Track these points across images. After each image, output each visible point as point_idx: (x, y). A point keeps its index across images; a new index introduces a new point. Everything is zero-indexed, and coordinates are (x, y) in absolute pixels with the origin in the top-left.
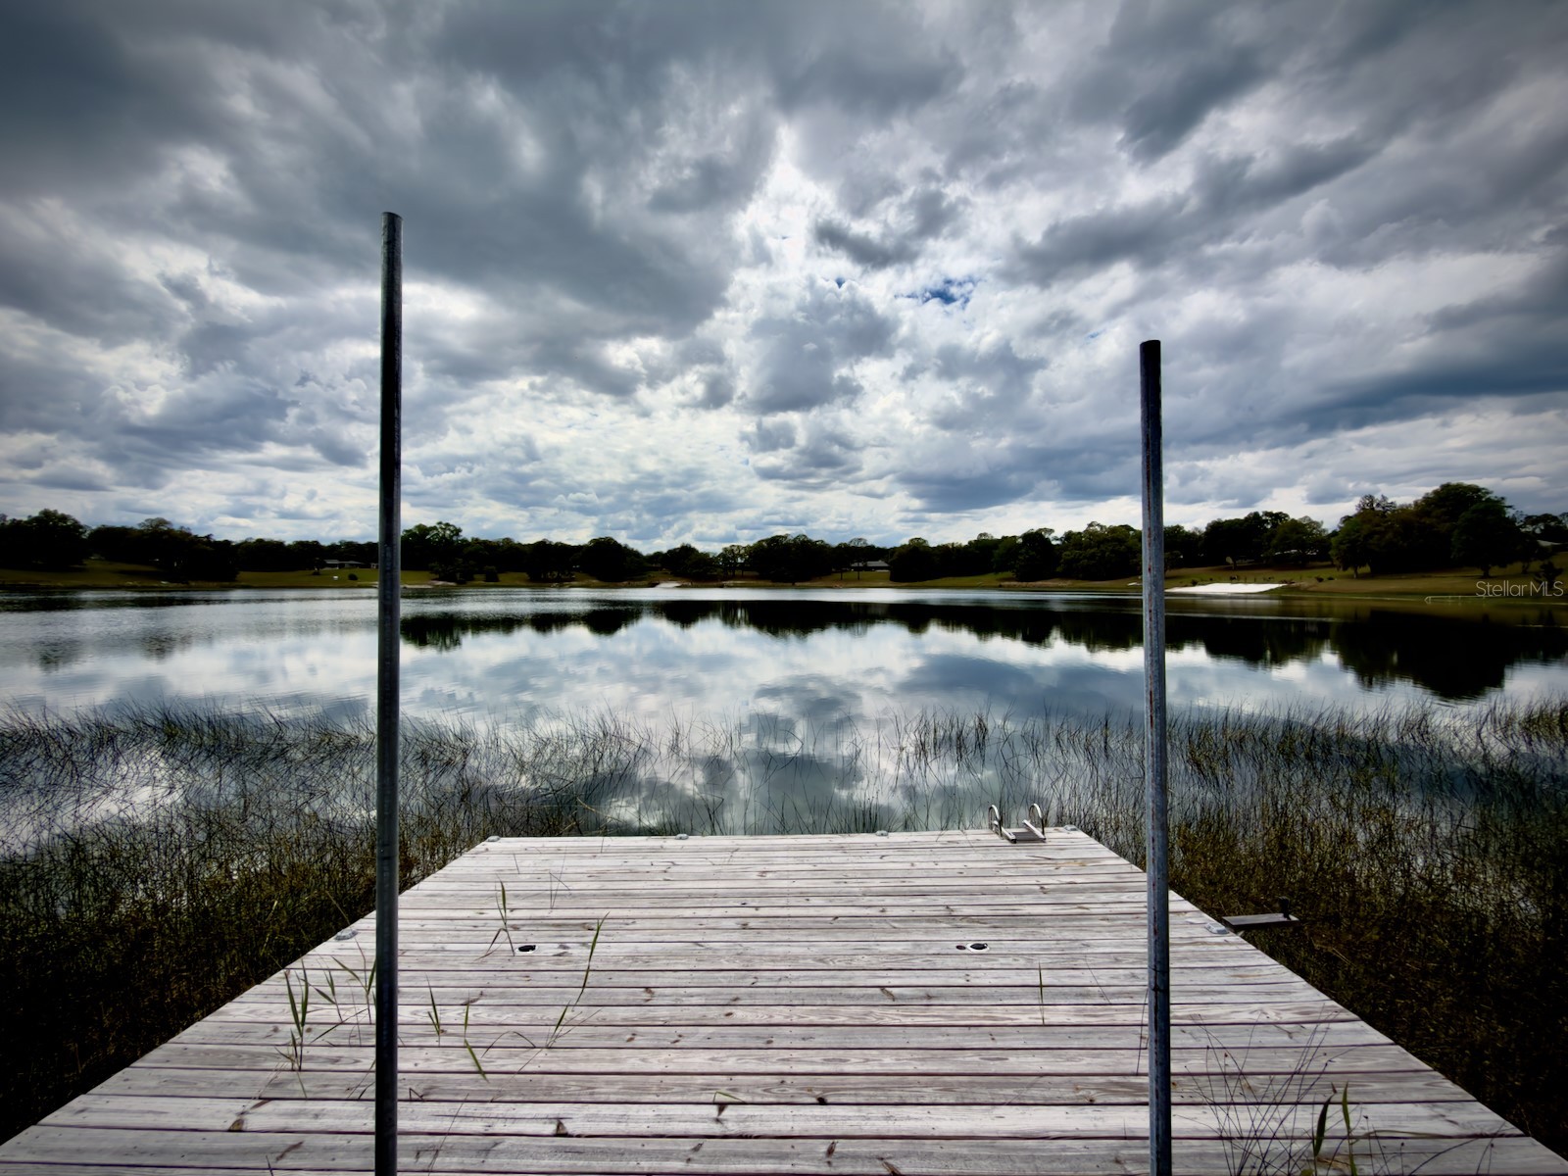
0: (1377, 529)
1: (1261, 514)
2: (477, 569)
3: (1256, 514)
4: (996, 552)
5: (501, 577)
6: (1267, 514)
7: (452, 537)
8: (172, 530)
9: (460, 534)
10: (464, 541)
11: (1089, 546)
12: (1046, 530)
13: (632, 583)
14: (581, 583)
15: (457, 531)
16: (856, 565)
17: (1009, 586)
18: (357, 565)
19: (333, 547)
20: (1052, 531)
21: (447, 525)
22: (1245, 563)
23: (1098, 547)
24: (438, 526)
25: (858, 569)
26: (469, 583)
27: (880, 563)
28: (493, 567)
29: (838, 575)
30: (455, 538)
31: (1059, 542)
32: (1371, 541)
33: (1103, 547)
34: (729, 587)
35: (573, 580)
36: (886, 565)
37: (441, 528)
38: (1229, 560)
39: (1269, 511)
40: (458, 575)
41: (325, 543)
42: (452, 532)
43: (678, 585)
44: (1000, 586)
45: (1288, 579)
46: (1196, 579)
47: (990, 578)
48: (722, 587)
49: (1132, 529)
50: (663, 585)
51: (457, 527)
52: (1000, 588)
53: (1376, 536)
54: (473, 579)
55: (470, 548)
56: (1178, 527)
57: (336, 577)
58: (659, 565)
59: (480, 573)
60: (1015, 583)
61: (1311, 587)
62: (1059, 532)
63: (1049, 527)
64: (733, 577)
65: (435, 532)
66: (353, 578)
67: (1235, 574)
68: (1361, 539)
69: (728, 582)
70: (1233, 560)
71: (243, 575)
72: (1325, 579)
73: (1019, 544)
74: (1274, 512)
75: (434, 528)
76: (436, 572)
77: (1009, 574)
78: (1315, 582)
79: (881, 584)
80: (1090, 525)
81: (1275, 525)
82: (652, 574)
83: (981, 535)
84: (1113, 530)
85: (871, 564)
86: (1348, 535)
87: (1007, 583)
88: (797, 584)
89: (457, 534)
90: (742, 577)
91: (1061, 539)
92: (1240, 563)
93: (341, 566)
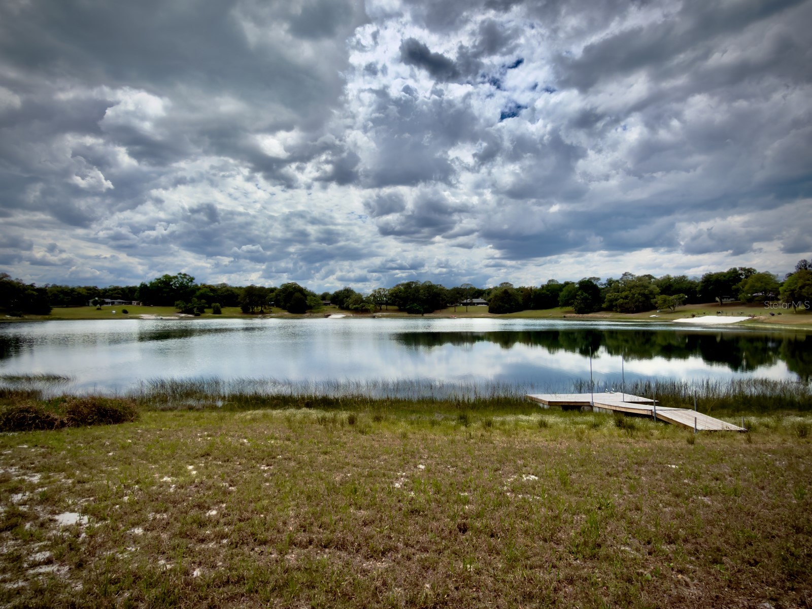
0: (808, 282)
1: (738, 269)
2: (207, 306)
3: (735, 269)
4: (561, 294)
5: (223, 310)
6: (741, 269)
7: (188, 283)
8: (12, 281)
9: (194, 281)
10: (196, 285)
11: (624, 290)
12: (594, 278)
13: (312, 314)
14: (276, 315)
15: (192, 279)
16: (465, 301)
17: (570, 317)
18: (123, 303)
19: (105, 291)
20: (598, 279)
21: (185, 275)
22: (729, 301)
23: (630, 291)
24: (179, 276)
25: (465, 304)
26: (203, 315)
27: (480, 300)
28: (218, 304)
29: (452, 309)
30: (190, 284)
31: (603, 287)
32: (803, 290)
33: (633, 291)
34: (379, 317)
35: (271, 312)
36: (485, 302)
37: (181, 277)
38: (717, 299)
39: (743, 267)
40: (195, 310)
41: (101, 287)
42: (188, 280)
43: (343, 316)
44: (565, 317)
45: (752, 314)
46: (695, 313)
47: (557, 311)
48: (374, 317)
49: (654, 278)
50: (333, 316)
51: (192, 276)
52: (565, 318)
53: (807, 287)
54: (203, 312)
55: (201, 291)
56: (684, 277)
57: (114, 311)
58: (329, 302)
59: (210, 307)
60: (575, 315)
61: (765, 319)
62: (604, 281)
63: (597, 276)
64: (381, 310)
65: (176, 280)
66: (125, 312)
67: (719, 309)
68: (797, 289)
69: (377, 314)
70: (721, 300)
71: (56, 310)
72: (776, 314)
73: (576, 288)
74: (747, 268)
75: (176, 277)
76: (180, 308)
77: (570, 308)
78: (768, 316)
79: (482, 315)
80: (625, 275)
81: (747, 277)
82: (325, 308)
83: (550, 281)
84: (640, 279)
85: (475, 301)
86: (789, 286)
87: (569, 315)
88: (425, 315)
89: (191, 281)
90: (387, 310)
91: (605, 285)
92: (725, 301)
93: (113, 303)
